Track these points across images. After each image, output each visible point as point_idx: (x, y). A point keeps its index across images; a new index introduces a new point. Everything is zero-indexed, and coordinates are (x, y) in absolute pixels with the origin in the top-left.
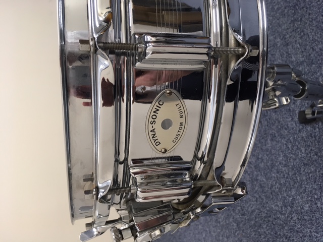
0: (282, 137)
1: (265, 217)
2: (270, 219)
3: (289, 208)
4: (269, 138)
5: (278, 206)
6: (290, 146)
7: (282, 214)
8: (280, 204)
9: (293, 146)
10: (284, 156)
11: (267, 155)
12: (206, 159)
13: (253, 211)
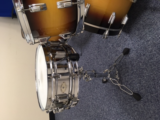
0: (99, 87)
1: (97, 116)
2: (98, 116)
3: (103, 111)
4: (95, 88)
5: (100, 111)
6: (101, 90)
7: (101, 114)
8: (100, 110)
9: (102, 90)
10: (100, 94)
11: (95, 94)
12: (71, 93)
13: (93, 115)
